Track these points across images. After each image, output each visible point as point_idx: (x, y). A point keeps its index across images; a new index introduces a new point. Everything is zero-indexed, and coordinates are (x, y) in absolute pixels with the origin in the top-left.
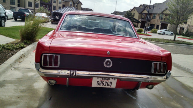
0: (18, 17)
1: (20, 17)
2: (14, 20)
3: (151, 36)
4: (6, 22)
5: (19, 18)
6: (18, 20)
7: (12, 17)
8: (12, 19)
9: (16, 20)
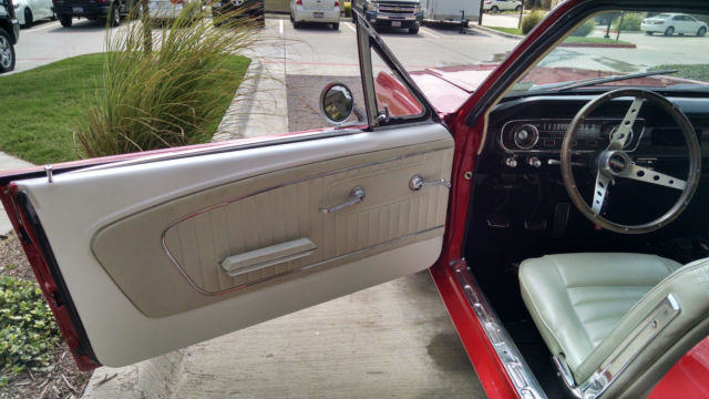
0: (75, 10)
1: (81, 10)
2: (58, 24)
3: (634, 46)
4: (15, 46)
5: (79, 16)
6: (75, 21)
7: (50, 13)
8: (53, 19)
9: (67, 25)
